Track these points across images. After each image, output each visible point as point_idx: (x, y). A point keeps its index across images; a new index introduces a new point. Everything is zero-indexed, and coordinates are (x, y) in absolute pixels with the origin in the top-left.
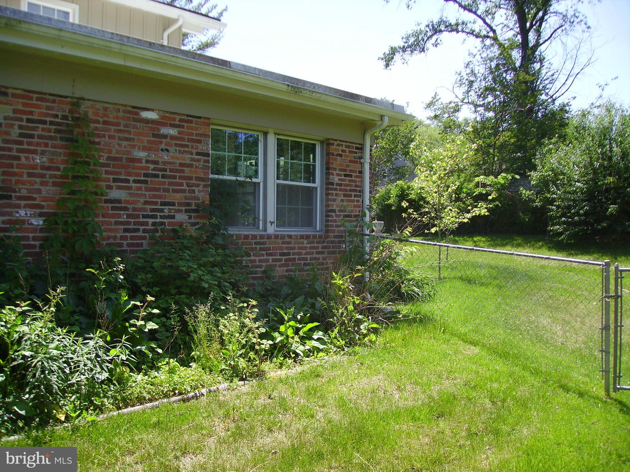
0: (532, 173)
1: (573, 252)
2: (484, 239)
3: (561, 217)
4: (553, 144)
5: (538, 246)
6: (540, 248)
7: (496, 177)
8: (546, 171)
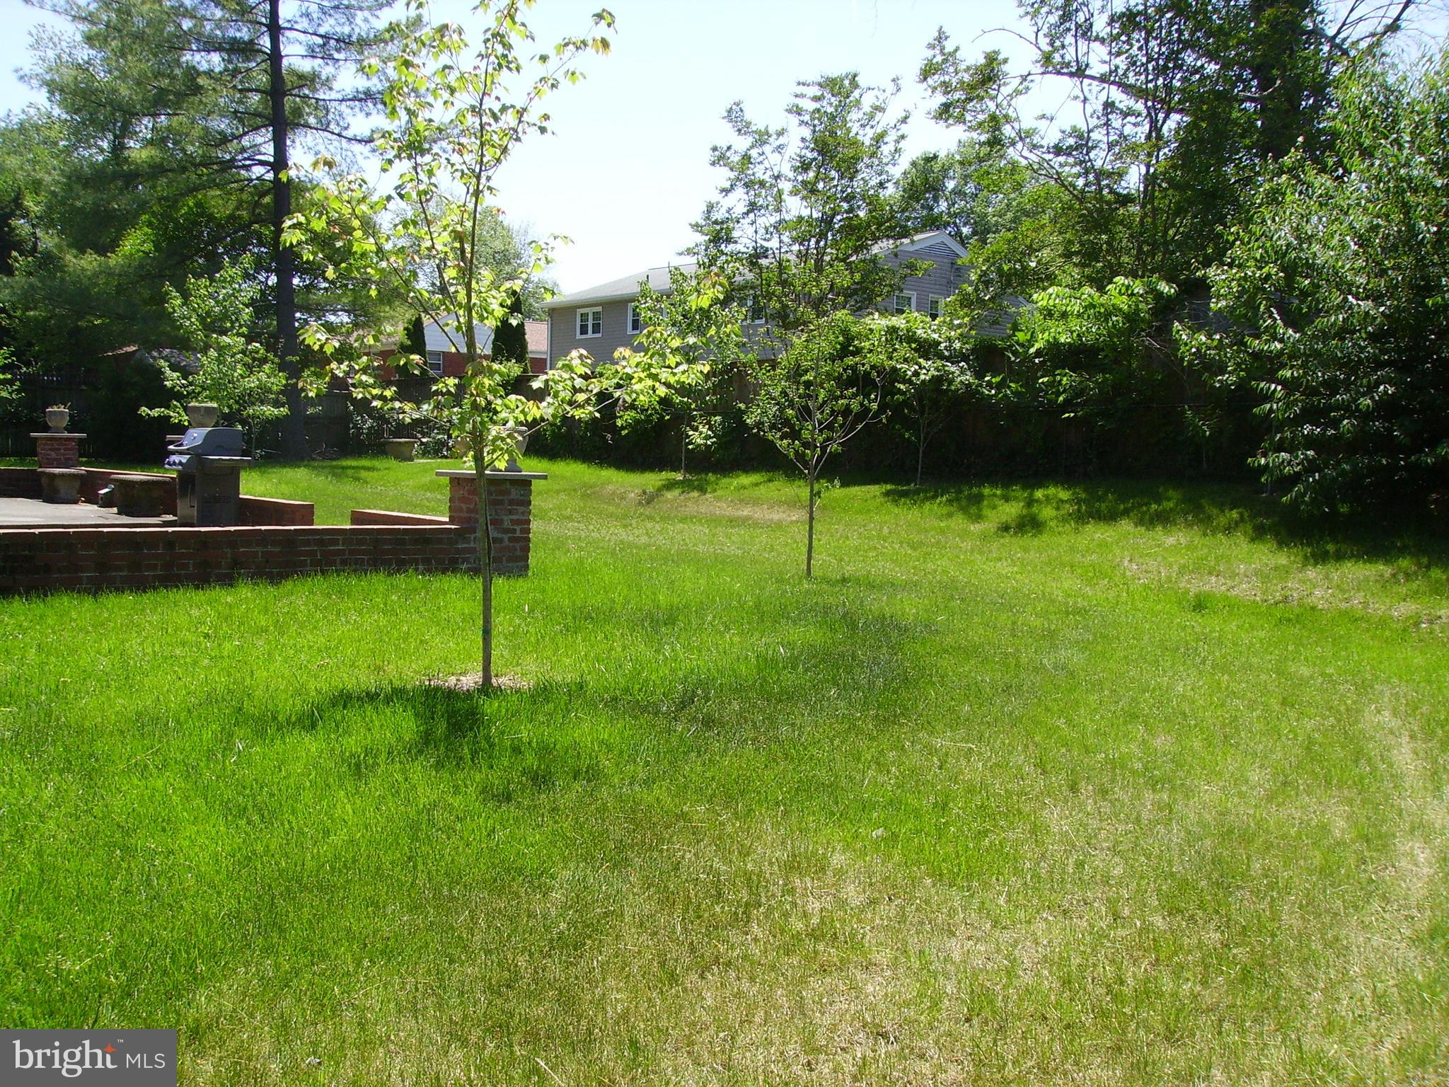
0: (1211, 271)
1: (1331, 547)
2: (1064, 495)
3: (1298, 421)
4: (1290, 171)
5: (1223, 520)
6: (1229, 530)
7: (1101, 289)
8: (1261, 263)
